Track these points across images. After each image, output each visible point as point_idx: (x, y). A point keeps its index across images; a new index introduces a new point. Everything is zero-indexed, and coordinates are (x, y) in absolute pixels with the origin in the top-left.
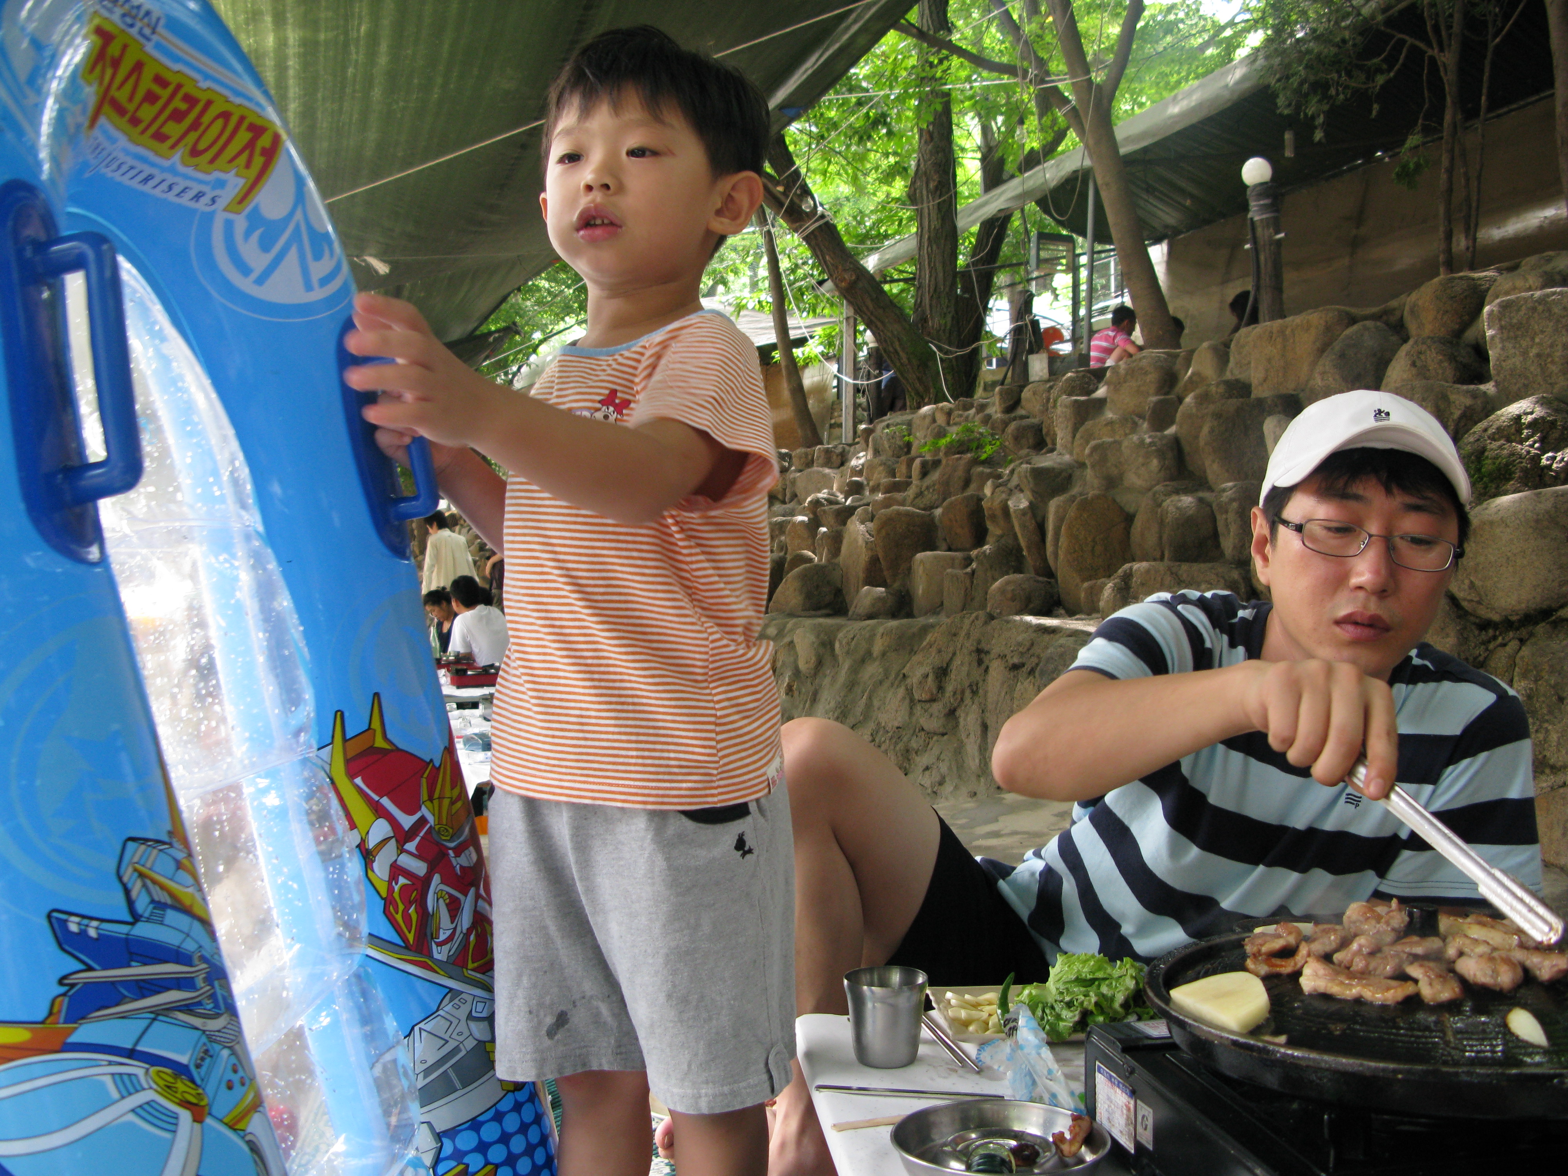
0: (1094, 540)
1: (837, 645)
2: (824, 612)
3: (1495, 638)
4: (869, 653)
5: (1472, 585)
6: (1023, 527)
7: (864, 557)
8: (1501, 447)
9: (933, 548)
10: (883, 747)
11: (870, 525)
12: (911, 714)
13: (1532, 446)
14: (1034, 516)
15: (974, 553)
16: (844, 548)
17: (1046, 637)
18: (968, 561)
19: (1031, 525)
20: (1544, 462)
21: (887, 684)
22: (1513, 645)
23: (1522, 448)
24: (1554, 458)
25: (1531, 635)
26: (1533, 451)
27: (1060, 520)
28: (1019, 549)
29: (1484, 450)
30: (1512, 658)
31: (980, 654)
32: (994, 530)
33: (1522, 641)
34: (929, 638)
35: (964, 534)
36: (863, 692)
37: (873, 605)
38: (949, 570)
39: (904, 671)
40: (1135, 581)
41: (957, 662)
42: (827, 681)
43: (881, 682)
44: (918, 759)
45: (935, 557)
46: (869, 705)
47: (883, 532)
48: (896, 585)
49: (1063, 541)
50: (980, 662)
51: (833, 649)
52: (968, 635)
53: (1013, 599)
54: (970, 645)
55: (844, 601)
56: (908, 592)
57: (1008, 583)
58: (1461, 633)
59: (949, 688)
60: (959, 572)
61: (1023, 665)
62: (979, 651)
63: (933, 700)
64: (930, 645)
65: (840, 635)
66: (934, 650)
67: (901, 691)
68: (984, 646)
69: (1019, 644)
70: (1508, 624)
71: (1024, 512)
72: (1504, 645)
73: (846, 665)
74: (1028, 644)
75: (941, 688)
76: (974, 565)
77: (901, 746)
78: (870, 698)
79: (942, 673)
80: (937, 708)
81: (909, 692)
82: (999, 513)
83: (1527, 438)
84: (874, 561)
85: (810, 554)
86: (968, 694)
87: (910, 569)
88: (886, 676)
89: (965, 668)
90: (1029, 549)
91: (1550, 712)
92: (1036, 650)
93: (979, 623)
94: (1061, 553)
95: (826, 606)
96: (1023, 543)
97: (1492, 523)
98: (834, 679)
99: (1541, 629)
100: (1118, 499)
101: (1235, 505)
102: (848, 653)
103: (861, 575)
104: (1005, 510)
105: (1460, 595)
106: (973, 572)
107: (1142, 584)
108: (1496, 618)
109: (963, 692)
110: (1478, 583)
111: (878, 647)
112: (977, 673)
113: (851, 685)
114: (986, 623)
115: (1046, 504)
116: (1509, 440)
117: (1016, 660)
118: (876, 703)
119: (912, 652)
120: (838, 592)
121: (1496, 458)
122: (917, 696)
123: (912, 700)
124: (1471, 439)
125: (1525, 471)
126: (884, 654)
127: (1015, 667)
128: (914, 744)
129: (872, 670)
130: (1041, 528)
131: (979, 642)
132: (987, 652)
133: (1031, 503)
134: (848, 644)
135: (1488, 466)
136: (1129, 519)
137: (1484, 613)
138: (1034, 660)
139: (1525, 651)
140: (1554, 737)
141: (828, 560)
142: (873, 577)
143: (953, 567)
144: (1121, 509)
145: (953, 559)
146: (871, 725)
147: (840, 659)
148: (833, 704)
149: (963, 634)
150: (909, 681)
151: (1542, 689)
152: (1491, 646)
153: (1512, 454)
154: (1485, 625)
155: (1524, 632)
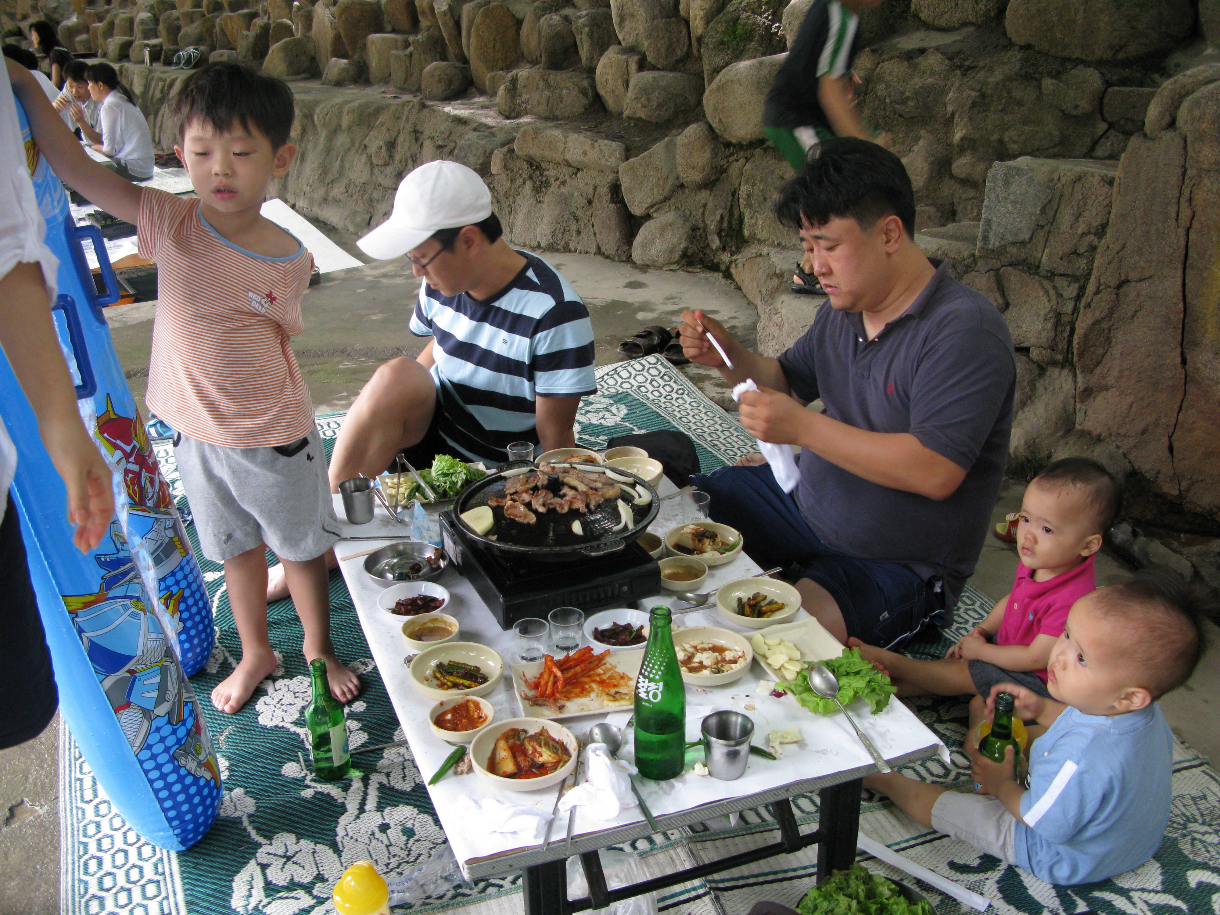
0: (494, 40)
1: (316, 118)
2: (303, 76)
3: (733, 154)
4: (339, 126)
5: (720, 121)
6: (445, 24)
7: (330, 34)
8: (748, 18)
9: (381, 30)
10: (354, 198)
11: (334, 9)
12: (372, 174)
13: (767, 18)
14: (453, 16)
15: (411, 39)
16: (314, 26)
17: (461, 128)
18: (407, 45)
19: (451, 23)
20: (774, 30)
21: (354, 150)
22: (742, 161)
23: (761, 20)
24: (779, 27)
25: (752, 155)
26: (767, 23)
27: (471, 21)
28: (443, 39)
29: (738, 18)
30: (741, 169)
31: (416, 133)
32: (424, 23)
33: (747, 159)
34: (381, 118)
35: (404, 21)
36: (337, 156)
37: (340, 74)
38: (394, 52)
39: (365, 142)
40: (520, 83)
41: (400, 140)
42: (311, 146)
43: (349, 149)
44: (379, 206)
45: (384, 39)
46: (342, 167)
47: (343, 17)
48: (356, 57)
49: (473, 40)
50: (417, 139)
51: (313, 120)
52: (407, 119)
53: (439, 82)
54: (409, 127)
55: (318, 66)
56: (365, 62)
57: (436, 68)
58: (713, 150)
59: (397, 158)
60: (401, 53)
61: (445, 146)
62: (416, 132)
63: (386, 164)
64: (382, 124)
65: (318, 110)
66: (384, 129)
67: (364, 158)
68: (419, 128)
69: (442, 133)
70: (740, 146)
71: (445, 14)
72: (737, 160)
73: (323, 134)
74: (448, 133)
75: (391, 157)
76: (411, 48)
77: (366, 197)
78: (342, 161)
79: (391, 146)
80: (389, 170)
81: (369, 158)
82: (427, 10)
83: (765, 12)
84: (338, 38)
85: (289, 22)
86: (410, 161)
87: (365, 45)
88: (353, 143)
89: (407, 145)
90: (450, 41)
91: (759, 206)
92: (453, 137)
93: (415, 111)
94: (472, 48)
95: (305, 71)
96: (446, 37)
97: (732, 81)
98: (316, 144)
99: (758, 152)
100: (511, 9)
101: (587, 29)
102: (324, 125)
103: (330, 49)
104: (432, 9)
105: (714, 126)
106: (411, 54)
107: (525, 87)
108: (734, 141)
109: (406, 161)
110: (724, 120)
111: (345, 122)
112: (415, 147)
113: (328, 150)
114: (419, 111)
115: (460, 7)
116: (754, 12)
117: (440, 143)
118: (347, 165)
119: (370, 128)
120: (313, 59)
121: (744, 25)
122: (375, 162)
123: (372, 164)
124: (731, 9)
125: (761, 36)
126: (350, 128)
127: (440, 147)
128: (375, 196)
129: (342, 139)
130: (458, 24)
131: (415, 125)
132: (422, 133)
133: (450, 6)
134: (324, 118)
135: (740, 31)
136: (519, 23)
137: (727, 137)
138: (453, 144)
139: (748, 167)
140: (760, 222)
141: (304, 35)
142: (339, 51)
143: (397, 49)
144: (513, 16)
145: (396, 41)
146: (344, 182)
147: (319, 129)
148: (316, 164)
149: (404, 118)
150: (368, 151)
151: (756, 191)
152: (731, 160)
153: (754, 24)
154: (728, 145)
155: (749, 152)
